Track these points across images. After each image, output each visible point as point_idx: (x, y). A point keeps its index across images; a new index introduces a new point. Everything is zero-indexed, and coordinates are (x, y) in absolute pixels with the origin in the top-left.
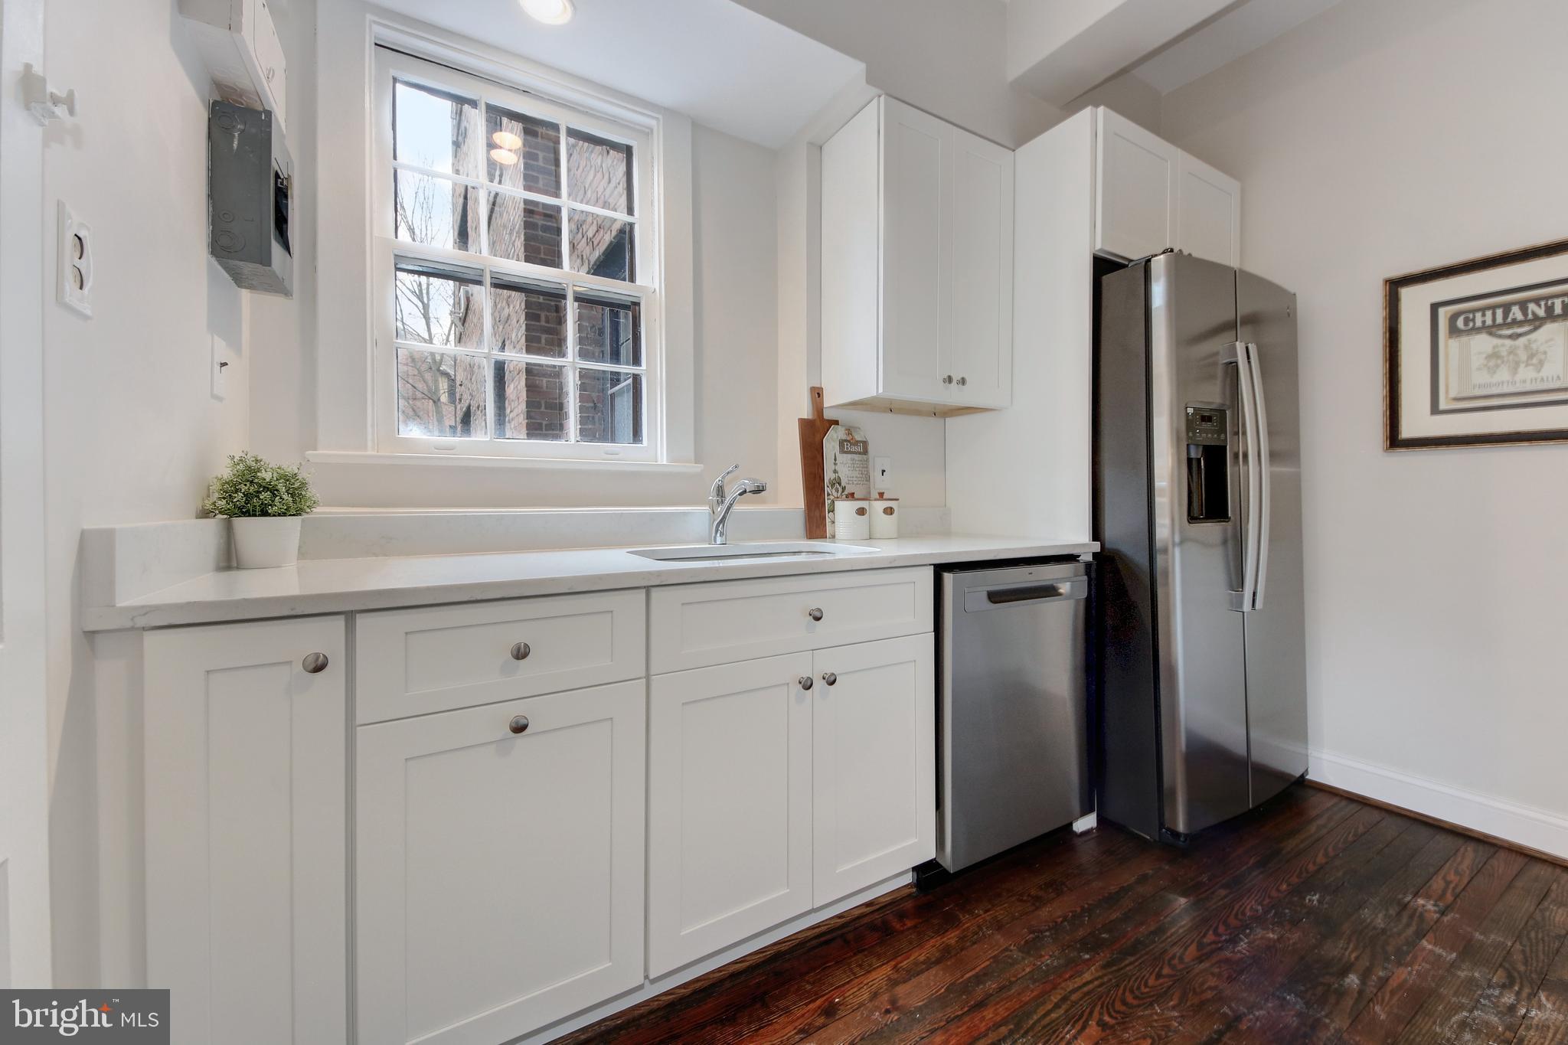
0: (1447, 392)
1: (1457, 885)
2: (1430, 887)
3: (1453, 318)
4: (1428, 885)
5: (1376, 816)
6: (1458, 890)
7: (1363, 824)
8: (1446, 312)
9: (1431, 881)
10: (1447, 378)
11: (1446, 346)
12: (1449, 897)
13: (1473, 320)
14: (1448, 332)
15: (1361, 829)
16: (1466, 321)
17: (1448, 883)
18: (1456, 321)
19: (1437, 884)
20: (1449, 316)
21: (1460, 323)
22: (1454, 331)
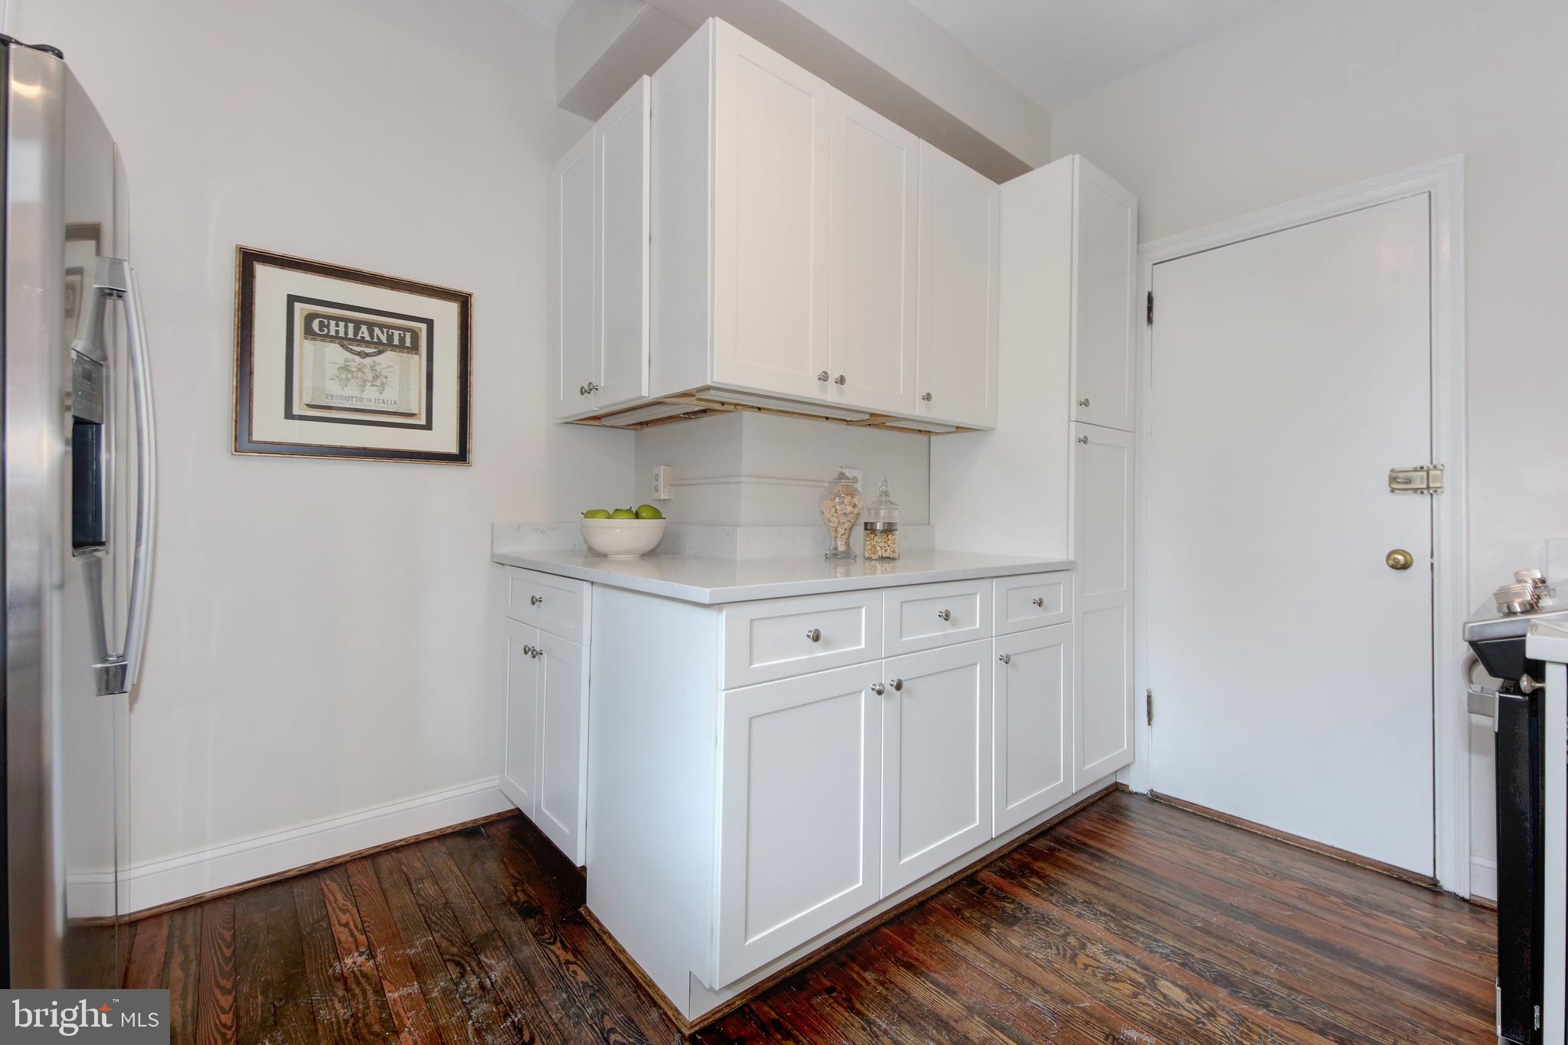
0: (301, 397)
1: (354, 922)
2: (340, 942)
3: (309, 318)
4: (336, 940)
5: (224, 909)
6: (360, 926)
7: (224, 928)
8: (302, 310)
9: (335, 935)
10: (301, 381)
11: (301, 347)
12: (362, 938)
13: (328, 326)
14: (303, 332)
15: (228, 935)
16: (321, 326)
17: (346, 925)
18: (312, 322)
19: (342, 934)
20: (305, 314)
21: (315, 325)
22: (309, 332)
